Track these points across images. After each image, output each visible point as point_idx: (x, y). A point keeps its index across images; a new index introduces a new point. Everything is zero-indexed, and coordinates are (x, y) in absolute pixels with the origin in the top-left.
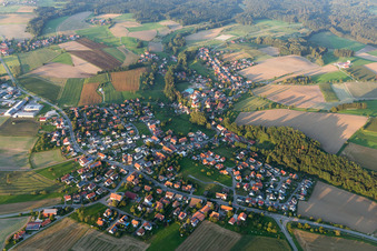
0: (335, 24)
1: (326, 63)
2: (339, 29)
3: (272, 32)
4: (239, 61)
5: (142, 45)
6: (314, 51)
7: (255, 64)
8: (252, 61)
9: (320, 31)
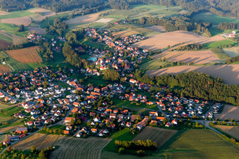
0: (214, 5)
1: (213, 35)
2: (219, 9)
3: (152, 14)
4: (129, 37)
5: (23, 29)
6: (199, 26)
7: (146, 38)
8: (142, 36)
9: (201, 12)
